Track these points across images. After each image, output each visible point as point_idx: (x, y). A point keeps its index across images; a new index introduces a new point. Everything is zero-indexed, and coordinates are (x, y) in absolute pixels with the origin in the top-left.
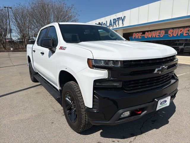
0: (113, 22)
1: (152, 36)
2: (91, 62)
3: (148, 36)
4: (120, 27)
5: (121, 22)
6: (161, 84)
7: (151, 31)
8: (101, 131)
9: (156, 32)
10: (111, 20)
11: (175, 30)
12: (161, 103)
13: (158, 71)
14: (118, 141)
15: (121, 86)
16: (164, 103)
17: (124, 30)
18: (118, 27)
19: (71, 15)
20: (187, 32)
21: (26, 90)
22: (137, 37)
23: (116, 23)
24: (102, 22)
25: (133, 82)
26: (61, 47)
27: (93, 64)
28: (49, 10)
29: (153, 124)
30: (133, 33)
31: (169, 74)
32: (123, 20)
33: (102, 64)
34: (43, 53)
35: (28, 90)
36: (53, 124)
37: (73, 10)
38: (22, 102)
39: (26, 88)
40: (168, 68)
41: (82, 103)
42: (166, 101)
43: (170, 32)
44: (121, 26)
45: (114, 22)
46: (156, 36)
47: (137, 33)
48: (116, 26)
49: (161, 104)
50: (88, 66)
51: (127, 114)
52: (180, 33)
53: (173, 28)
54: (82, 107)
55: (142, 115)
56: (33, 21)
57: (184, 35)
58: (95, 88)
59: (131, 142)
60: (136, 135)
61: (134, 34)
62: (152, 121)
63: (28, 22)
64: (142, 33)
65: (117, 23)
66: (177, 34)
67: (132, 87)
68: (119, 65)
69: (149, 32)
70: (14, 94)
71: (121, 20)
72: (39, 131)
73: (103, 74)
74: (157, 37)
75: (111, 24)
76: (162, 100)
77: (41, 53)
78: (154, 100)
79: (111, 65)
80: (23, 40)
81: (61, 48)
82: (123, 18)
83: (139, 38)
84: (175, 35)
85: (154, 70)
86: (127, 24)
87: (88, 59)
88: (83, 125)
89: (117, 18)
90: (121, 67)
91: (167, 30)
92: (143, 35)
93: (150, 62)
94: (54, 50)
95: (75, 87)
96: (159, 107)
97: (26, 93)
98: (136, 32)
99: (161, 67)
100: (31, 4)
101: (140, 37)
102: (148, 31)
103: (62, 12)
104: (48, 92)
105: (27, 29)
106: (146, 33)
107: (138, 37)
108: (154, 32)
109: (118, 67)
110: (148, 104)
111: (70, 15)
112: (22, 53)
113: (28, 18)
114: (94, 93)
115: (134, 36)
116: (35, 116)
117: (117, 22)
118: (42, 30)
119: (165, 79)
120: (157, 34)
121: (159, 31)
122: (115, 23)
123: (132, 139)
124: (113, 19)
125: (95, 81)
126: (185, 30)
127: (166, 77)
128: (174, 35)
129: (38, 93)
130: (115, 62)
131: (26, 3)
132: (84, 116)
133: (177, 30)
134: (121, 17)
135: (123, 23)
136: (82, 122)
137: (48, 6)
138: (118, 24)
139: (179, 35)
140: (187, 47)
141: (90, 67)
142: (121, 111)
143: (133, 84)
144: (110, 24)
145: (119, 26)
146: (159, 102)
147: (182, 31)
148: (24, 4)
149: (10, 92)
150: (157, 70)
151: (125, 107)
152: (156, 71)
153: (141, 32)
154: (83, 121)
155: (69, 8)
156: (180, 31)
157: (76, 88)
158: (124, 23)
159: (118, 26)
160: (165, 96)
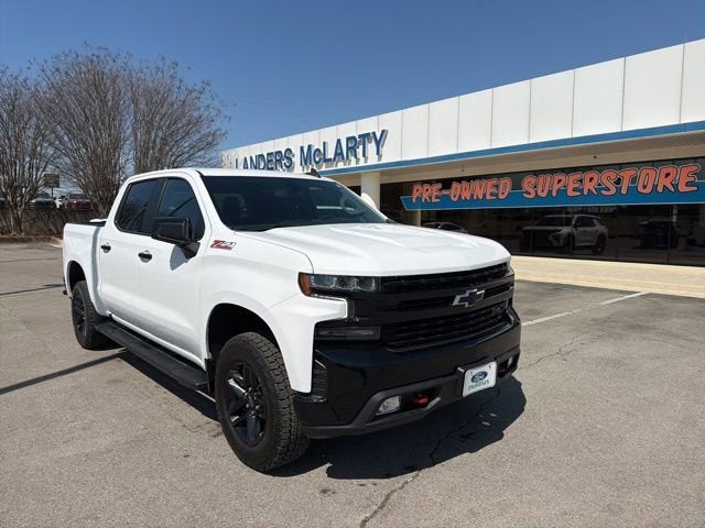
0: (348, 148)
1: (472, 196)
2: (307, 282)
3: (460, 196)
4: (370, 163)
5: (371, 147)
6: (474, 332)
7: (469, 179)
8: (328, 465)
9: (484, 182)
10: (339, 141)
11: (542, 177)
12: (474, 377)
13: (462, 300)
14: (374, 484)
15: (378, 337)
16: (481, 378)
17: (382, 173)
18: (362, 163)
19: (200, 117)
20: (577, 185)
21: (71, 375)
22: (425, 196)
23: (355, 152)
24: (310, 147)
25: (405, 328)
26: (216, 242)
27: (313, 285)
28: (117, 95)
29: (463, 442)
30: (412, 183)
31: (493, 309)
32: (378, 143)
33: (333, 286)
34: (146, 257)
35: (77, 373)
36: (189, 459)
37: (205, 100)
38: (71, 408)
39: (67, 367)
40: (486, 295)
41: (282, 386)
42: (485, 374)
43: (527, 183)
44: (373, 160)
45: (351, 148)
46: (484, 195)
47: (426, 186)
48: (358, 160)
49: (472, 380)
50: (299, 290)
51: (393, 403)
52: (556, 187)
53: (536, 173)
54: (283, 394)
55: (429, 407)
56: (54, 131)
57: (570, 193)
58: (317, 344)
59: (407, 482)
60: (420, 470)
61: (416, 188)
62: (462, 436)
63: (30, 133)
64: (440, 186)
65: (360, 151)
66: (550, 192)
67: (404, 339)
68: (373, 287)
69: (464, 183)
70: (33, 388)
71: (373, 142)
72: (153, 478)
73: (336, 309)
74: (488, 197)
75: (342, 153)
76: (475, 371)
77: (141, 255)
78: (455, 370)
79: (354, 287)
80: (9, 198)
81: (217, 244)
82: (378, 136)
83: (434, 200)
84: (544, 195)
85: (453, 298)
86: (391, 155)
87: (301, 275)
88: (282, 443)
89: (360, 136)
90: (377, 292)
91: (517, 178)
92: (445, 192)
93: (442, 280)
94: (193, 249)
95: (260, 345)
96: (469, 388)
97: (73, 384)
98: (424, 182)
99: (468, 292)
100: (48, 73)
101: (437, 197)
102: (459, 180)
103: (165, 106)
104: (147, 378)
105: (27, 159)
106: (455, 185)
107: (430, 198)
108: (477, 182)
109: (371, 293)
110: (441, 381)
111: (196, 114)
112: (5, 249)
113: (35, 119)
114: (315, 356)
115: (415, 195)
116: (126, 442)
117: (361, 147)
118: (132, 184)
119: (483, 322)
120: (490, 190)
121: (494, 181)
122: (352, 150)
123: (409, 477)
124: (348, 139)
125: (319, 326)
126: (571, 180)
127: (484, 315)
128: (540, 194)
129: (115, 381)
130: (363, 280)
131: (29, 68)
132: (286, 418)
133: (548, 177)
134: (374, 133)
135: (378, 153)
136: (280, 436)
137: (114, 81)
138: (364, 155)
139: (554, 194)
140: (584, 231)
141: (303, 291)
142: (378, 396)
143: (405, 331)
144: (336, 154)
145: (366, 162)
146: (469, 375)
147: (562, 183)
148: (21, 71)
149: (14, 382)
150: (458, 298)
151: (388, 387)
152: (456, 302)
153: (438, 181)
154: (284, 434)
155: (191, 92)
156: (556, 181)
157: (263, 349)
158: (384, 151)
159: (362, 159)
160: (483, 361)
